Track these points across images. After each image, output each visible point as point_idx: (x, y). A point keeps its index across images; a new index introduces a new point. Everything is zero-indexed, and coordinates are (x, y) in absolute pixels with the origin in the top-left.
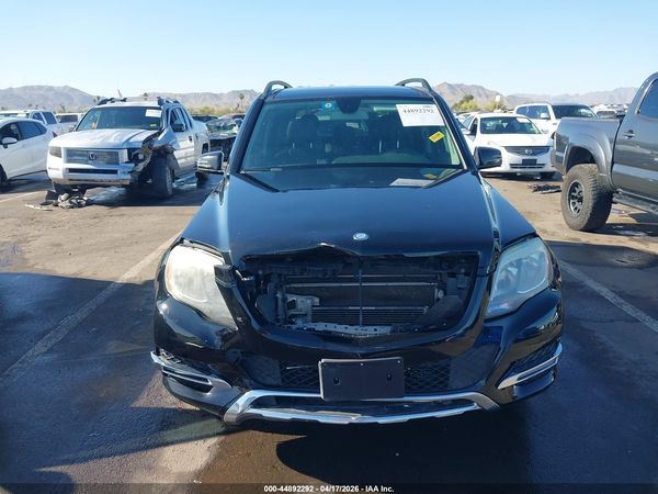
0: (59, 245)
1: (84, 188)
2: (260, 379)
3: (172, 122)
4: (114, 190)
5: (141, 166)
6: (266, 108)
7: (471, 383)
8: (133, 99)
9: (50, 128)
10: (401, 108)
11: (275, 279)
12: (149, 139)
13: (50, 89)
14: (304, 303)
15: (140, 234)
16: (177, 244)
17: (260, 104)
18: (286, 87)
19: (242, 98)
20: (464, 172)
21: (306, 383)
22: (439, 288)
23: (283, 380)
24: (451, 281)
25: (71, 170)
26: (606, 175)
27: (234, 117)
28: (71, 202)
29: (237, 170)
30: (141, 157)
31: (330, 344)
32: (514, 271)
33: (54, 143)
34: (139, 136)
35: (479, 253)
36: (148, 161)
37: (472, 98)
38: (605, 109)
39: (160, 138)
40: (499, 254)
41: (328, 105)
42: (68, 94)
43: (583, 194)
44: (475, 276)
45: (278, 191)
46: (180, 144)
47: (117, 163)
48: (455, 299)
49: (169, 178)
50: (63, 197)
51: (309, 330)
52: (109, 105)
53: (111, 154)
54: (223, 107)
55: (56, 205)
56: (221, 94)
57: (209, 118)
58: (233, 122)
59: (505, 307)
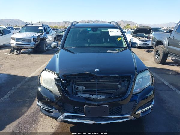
0: (13, 65)
1: (21, 49)
2: (67, 110)
3: (46, 31)
4: (29, 49)
5: (37, 43)
6: (71, 29)
7: (128, 112)
8: (35, 24)
9: (12, 31)
10: (109, 30)
11: (72, 81)
12: (39, 36)
13: (13, 20)
14: (81, 88)
15: (36, 62)
16: (44, 70)
17: (70, 28)
18: (77, 23)
19: (66, 23)
20: (127, 49)
21: (80, 112)
22: (119, 84)
23: (74, 111)
24: (123, 83)
25: (17, 44)
26: (166, 49)
27: (64, 29)
28: (17, 53)
29: (63, 47)
30: (37, 40)
31: (88, 101)
32: (141, 80)
33: (13, 36)
34: (37, 34)
35: (131, 75)
36: (39, 41)
37: (129, 25)
38: (166, 29)
39: (42, 35)
40: (137, 75)
41: (89, 29)
42: (18, 21)
43: (160, 54)
44: (130, 82)
45: (74, 53)
46: (48, 37)
47: (30, 42)
48: (124, 89)
49: (45, 47)
50: (15, 51)
51: (82, 96)
52: (28, 26)
53: (28, 40)
54: (61, 26)
55: (13, 54)
56: (60, 22)
57: (57, 29)
58: (63, 31)
59: (138, 91)
